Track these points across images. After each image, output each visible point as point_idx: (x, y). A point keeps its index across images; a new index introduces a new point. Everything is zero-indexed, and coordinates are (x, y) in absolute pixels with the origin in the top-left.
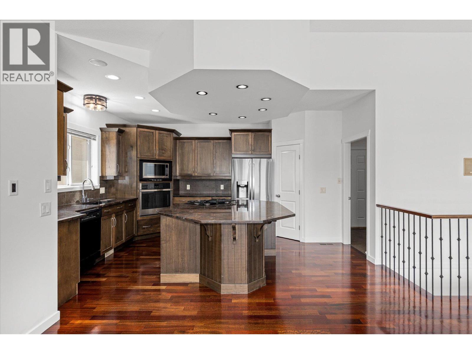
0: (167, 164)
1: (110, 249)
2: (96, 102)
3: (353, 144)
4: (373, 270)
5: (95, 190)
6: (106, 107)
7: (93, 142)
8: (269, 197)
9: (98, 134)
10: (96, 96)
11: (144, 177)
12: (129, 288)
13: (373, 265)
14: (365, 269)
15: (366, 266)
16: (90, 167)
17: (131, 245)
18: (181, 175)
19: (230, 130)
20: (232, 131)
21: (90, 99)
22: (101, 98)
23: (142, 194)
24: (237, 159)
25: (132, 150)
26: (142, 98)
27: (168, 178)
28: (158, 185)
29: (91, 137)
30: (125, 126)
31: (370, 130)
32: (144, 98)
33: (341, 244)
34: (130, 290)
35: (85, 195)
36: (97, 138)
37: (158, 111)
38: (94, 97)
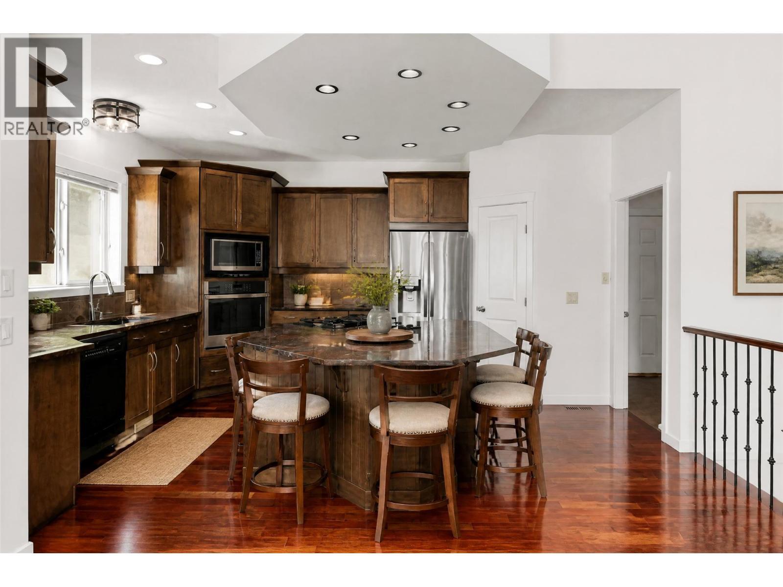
0: (259, 242)
1: (146, 415)
2: (118, 115)
3: (635, 202)
4: (675, 464)
5: (115, 295)
6: (138, 126)
7: (112, 195)
8: (462, 310)
9: (123, 180)
10: (118, 101)
11: (214, 268)
12: (182, 496)
13: (675, 454)
14: (659, 462)
15: (660, 455)
16: (107, 247)
17: (188, 408)
18: (287, 266)
19: (386, 173)
20: (390, 175)
21: (105, 108)
22: (129, 106)
23: (209, 303)
24: (399, 234)
25: (190, 211)
26: (209, 107)
27: (262, 270)
28: (241, 286)
29: (106, 186)
30: (175, 163)
31: (669, 173)
32: (215, 106)
33: (609, 407)
34: (183, 501)
35: (95, 306)
36: (120, 190)
37: (242, 134)
38: (113, 104)
